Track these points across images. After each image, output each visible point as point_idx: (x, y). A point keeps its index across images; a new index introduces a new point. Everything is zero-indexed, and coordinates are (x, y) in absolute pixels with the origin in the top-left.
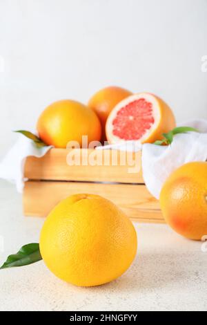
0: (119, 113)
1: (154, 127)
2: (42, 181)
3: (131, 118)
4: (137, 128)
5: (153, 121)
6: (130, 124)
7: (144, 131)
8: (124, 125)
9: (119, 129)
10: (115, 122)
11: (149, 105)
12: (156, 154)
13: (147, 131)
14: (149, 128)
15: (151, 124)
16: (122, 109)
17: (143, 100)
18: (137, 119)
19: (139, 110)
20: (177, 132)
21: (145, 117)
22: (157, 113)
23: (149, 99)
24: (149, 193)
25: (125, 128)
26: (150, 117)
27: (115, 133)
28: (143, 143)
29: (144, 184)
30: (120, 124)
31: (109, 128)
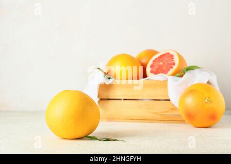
0: (154, 61)
1: (175, 67)
2: (109, 99)
3: (161, 63)
4: (165, 68)
5: (174, 64)
6: (160, 67)
7: (169, 70)
8: (157, 67)
9: (154, 70)
10: (152, 66)
11: (172, 56)
12: (176, 81)
13: (171, 69)
14: (172, 68)
15: (173, 66)
16: (156, 59)
17: (168, 53)
18: (165, 64)
19: (166, 59)
20: (189, 69)
21: (170, 62)
22: (176, 60)
23: (172, 53)
24: (173, 105)
25: (157, 69)
26: (172, 62)
27: (152, 72)
28: (168, 76)
29: (169, 100)
30: (155, 67)
31: (148, 70)
